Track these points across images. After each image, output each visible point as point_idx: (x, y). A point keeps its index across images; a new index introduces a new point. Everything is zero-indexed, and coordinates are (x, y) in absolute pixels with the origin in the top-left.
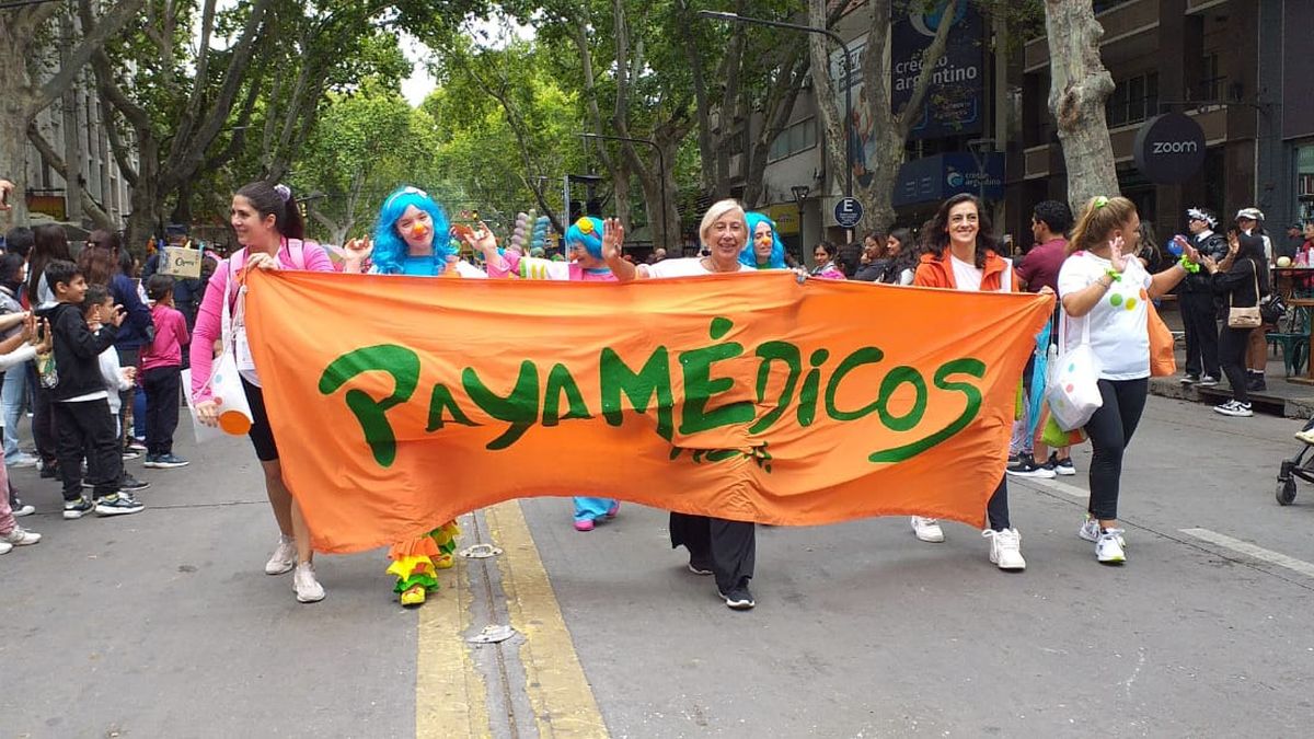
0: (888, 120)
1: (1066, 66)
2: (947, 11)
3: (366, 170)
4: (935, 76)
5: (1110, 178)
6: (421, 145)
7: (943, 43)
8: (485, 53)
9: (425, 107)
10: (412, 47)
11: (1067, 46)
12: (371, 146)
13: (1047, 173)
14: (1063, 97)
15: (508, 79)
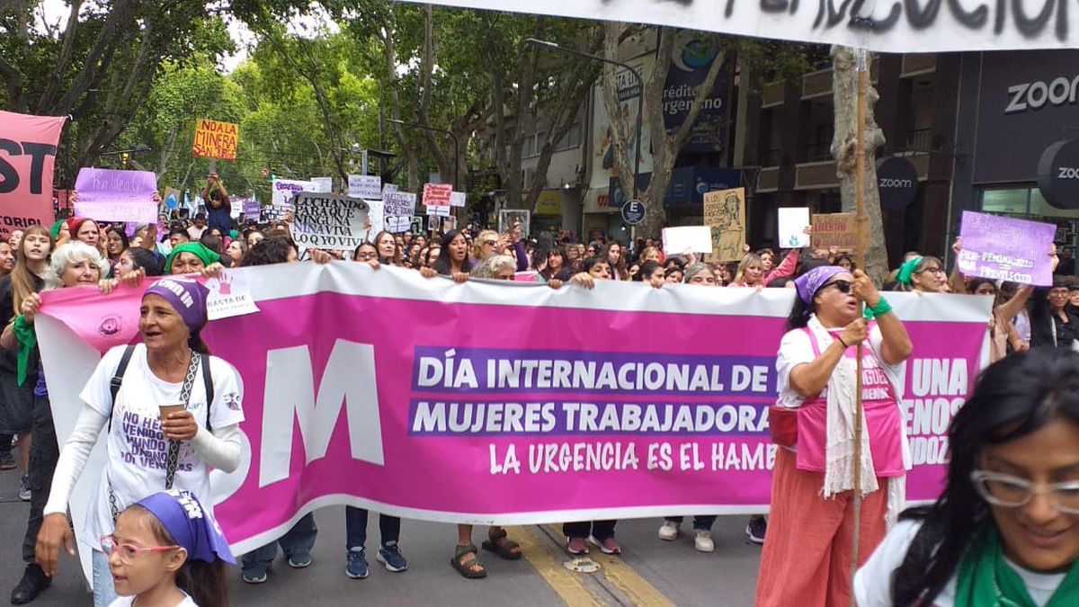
0: (664, 139)
1: (848, 121)
2: (718, 57)
3: (180, 127)
4: (707, 101)
5: (877, 213)
6: (231, 110)
7: (713, 83)
8: (301, 40)
9: (235, 79)
10: (238, 31)
11: (850, 106)
12: (188, 109)
13: (776, 189)
14: (844, 147)
15: (320, 64)
